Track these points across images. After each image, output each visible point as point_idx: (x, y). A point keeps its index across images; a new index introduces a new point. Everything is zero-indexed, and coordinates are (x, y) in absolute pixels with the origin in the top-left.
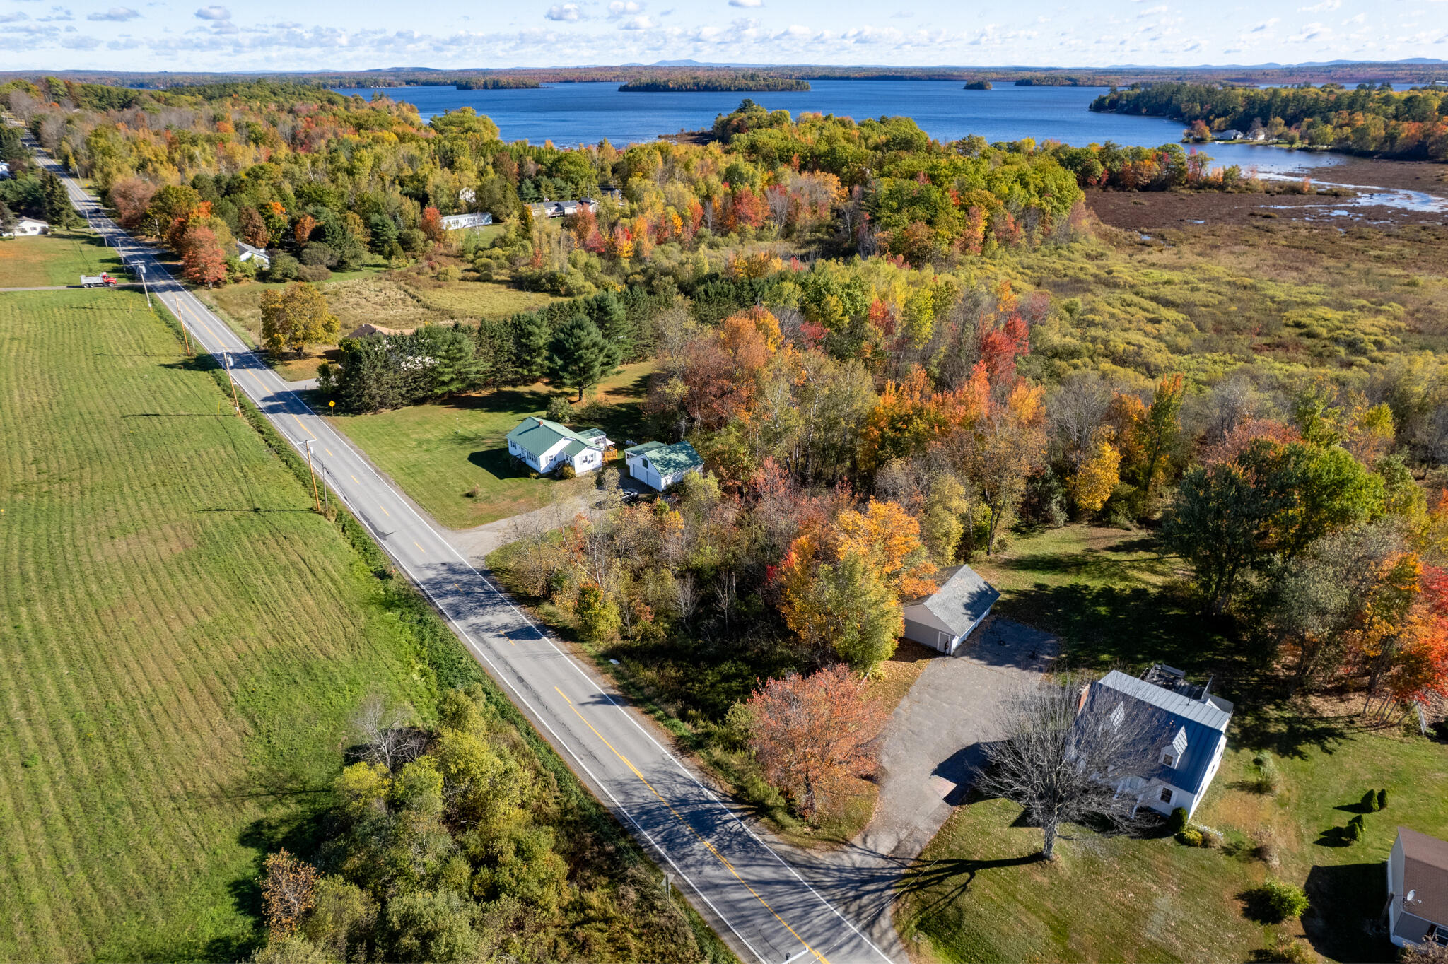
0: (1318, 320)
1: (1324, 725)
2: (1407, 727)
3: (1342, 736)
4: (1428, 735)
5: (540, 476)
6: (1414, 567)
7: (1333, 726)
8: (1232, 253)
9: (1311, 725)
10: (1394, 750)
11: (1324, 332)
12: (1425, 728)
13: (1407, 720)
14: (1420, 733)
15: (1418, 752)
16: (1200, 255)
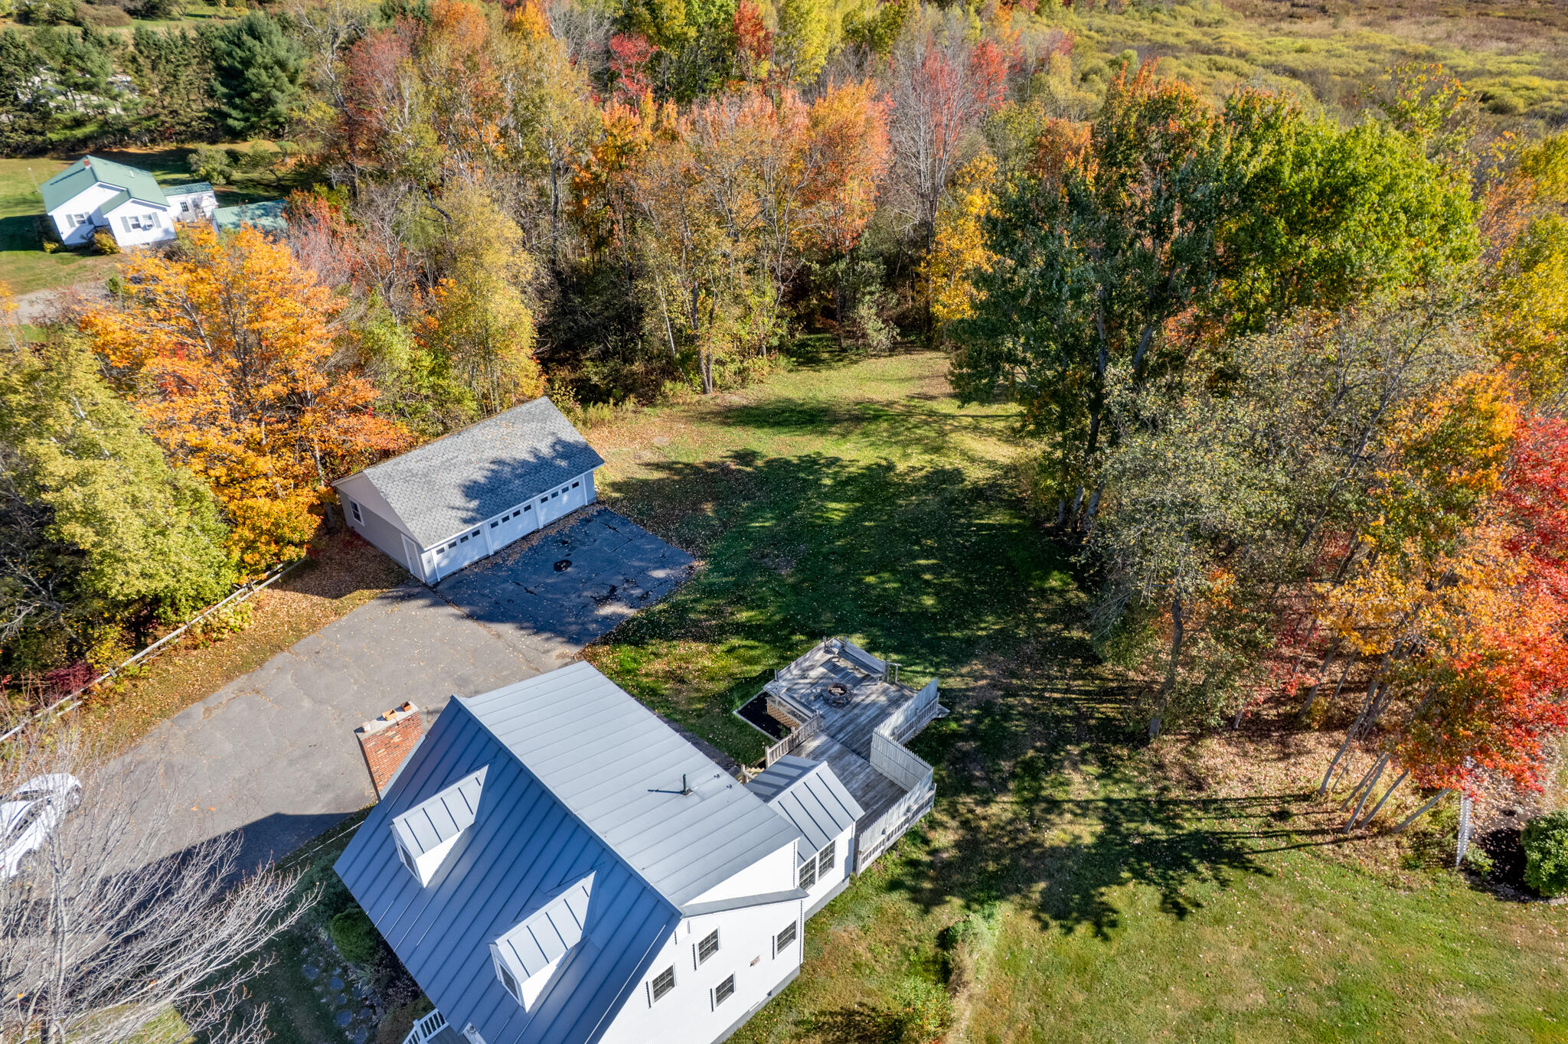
0: (1515, 90)
1: (1207, 824)
2: (1422, 840)
3: (1238, 859)
4: (1471, 870)
5: (64, 248)
6: (1491, 417)
7: (1230, 825)
8: (1418, 23)
9: (1169, 823)
10: (1363, 912)
11: (1521, 105)
12: (1465, 848)
13: (1424, 822)
14: (1448, 862)
15: (1426, 921)
16: (1369, 24)
